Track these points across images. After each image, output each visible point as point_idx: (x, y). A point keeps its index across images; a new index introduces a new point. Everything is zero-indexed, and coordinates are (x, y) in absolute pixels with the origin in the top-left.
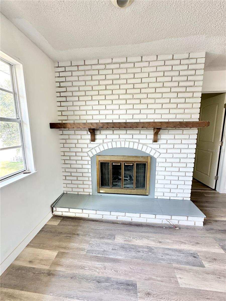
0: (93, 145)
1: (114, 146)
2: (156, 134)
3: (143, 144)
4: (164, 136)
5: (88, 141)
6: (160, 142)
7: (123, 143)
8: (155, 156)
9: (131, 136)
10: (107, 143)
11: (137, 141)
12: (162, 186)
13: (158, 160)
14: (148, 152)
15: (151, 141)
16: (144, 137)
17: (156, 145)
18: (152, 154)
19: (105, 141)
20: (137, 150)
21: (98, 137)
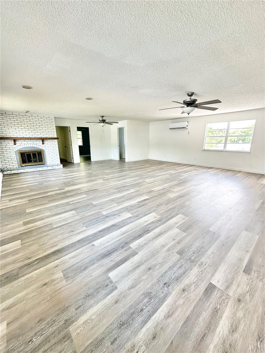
0: (15, 146)
1: (26, 146)
2: (43, 141)
3: (39, 145)
4: (46, 142)
5: (13, 145)
6: (45, 144)
7: (30, 145)
8: (44, 149)
9: (33, 142)
10: (22, 145)
11: (36, 144)
12: (49, 160)
13: (46, 151)
14: (41, 148)
15: (42, 144)
16: (39, 142)
17: (43, 145)
18: (43, 148)
19: (21, 144)
20: (36, 147)
21: (17, 143)
